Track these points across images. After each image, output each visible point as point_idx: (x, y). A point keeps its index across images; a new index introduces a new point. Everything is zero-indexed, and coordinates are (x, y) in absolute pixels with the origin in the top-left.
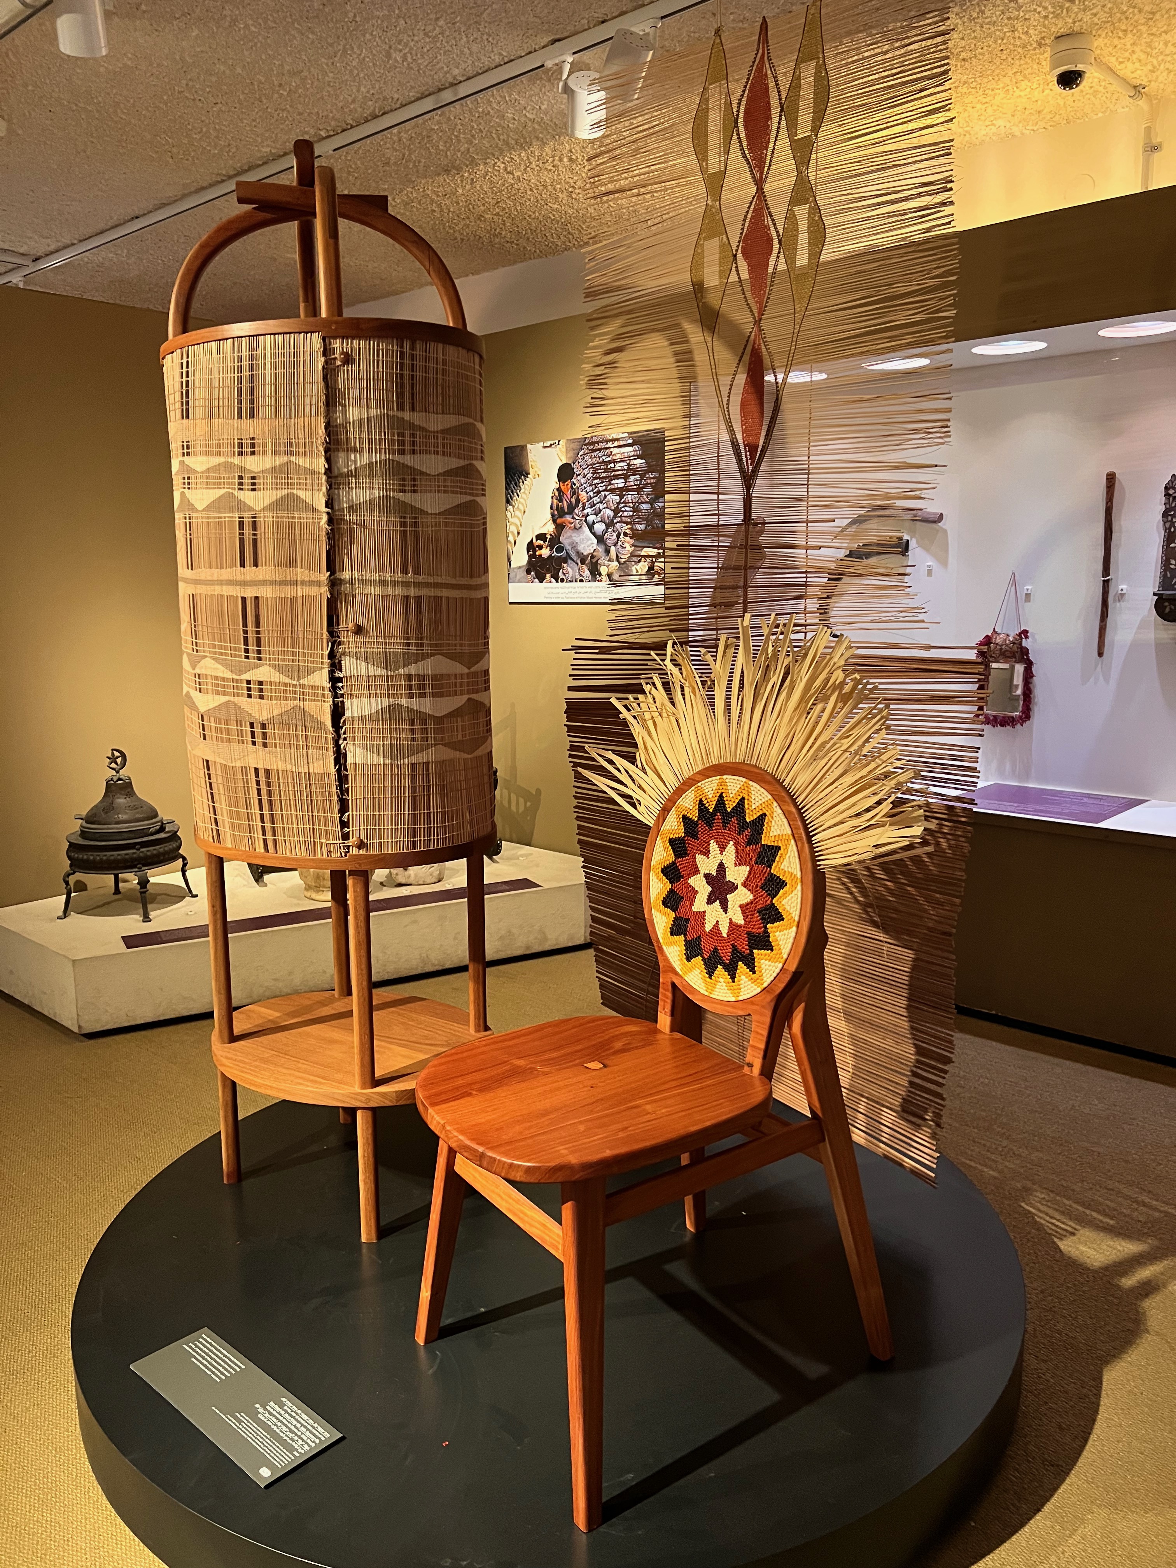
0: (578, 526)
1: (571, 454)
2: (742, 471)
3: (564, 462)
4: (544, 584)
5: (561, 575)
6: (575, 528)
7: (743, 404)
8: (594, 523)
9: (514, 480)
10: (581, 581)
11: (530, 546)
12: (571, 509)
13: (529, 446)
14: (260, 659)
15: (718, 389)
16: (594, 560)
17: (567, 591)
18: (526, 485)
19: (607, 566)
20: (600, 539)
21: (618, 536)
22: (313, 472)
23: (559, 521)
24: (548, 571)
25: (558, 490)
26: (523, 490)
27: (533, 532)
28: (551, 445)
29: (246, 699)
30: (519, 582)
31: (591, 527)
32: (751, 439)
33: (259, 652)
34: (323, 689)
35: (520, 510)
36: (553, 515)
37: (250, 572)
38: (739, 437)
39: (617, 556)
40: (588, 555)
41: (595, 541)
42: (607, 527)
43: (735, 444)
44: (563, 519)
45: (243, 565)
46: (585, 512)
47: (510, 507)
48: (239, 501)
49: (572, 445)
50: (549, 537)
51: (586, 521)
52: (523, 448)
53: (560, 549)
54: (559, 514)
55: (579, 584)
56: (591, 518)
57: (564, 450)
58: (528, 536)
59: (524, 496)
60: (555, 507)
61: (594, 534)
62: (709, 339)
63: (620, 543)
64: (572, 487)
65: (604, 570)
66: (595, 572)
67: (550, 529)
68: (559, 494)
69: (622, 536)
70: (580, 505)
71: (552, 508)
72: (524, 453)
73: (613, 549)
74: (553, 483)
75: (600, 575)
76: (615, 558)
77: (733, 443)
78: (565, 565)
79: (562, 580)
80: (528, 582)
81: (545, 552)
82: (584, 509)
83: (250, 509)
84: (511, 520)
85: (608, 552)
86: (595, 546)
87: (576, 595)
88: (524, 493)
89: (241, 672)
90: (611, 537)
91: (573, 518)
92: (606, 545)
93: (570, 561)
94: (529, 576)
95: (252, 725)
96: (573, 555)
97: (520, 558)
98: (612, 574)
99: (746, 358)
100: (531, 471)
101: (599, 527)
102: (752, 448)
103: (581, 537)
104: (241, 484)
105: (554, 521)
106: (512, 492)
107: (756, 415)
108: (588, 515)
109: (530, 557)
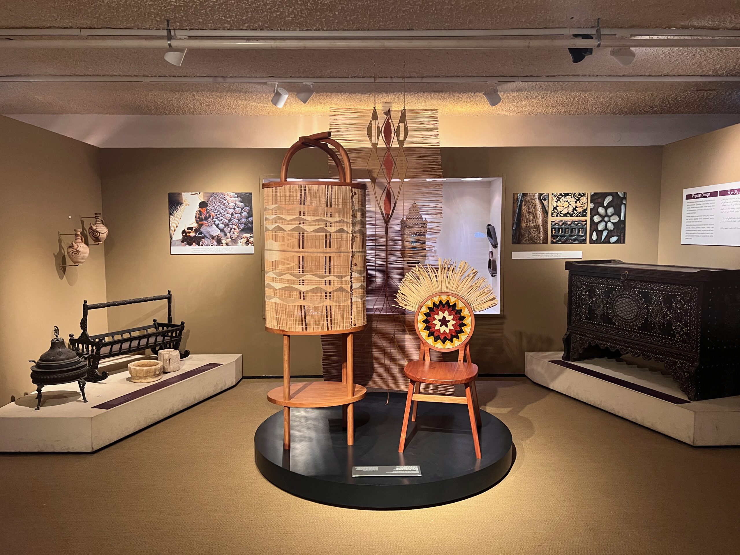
0: (210, 225)
1: (206, 198)
2: (385, 220)
3: (203, 200)
4: (192, 247)
5: (201, 243)
6: (208, 226)
7: (385, 204)
8: (218, 224)
9: (174, 206)
10: (212, 246)
11: (184, 232)
12: (206, 219)
13: (183, 193)
14: (330, 274)
15: (376, 198)
16: (219, 238)
17: (204, 249)
18: (181, 209)
19: (226, 240)
20: (222, 230)
21: (231, 229)
22: (348, 223)
23: (200, 223)
24: (194, 242)
25: (199, 211)
26: (179, 210)
27: (185, 227)
28: (195, 194)
29: (324, 286)
30: (177, 246)
31: (217, 226)
32: (388, 213)
33: (330, 272)
34: (348, 281)
35: (178, 218)
36: (196, 221)
37: (328, 250)
38: (384, 212)
39: (230, 237)
40: (215, 236)
41: (219, 231)
42: (225, 226)
43: (382, 213)
44: (202, 222)
45: (326, 247)
46: (214, 220)
47: (172, 216)
48: (326, 230)
49: (207, 195)
50: (194, 229)
51: (214, 223)
52: (179, 194)
53: (201, 233)
54: (199, 220)
55: (211, 247)
56: (217, 223)
57: (202, 196)
58: (184, 227)
59: (180, 212)
60: (198, 217)
61: (219, 228)
62: (373, 185)
63: (232, 232)
64: (207, 210)
65: (224, 242)
66: (219, 242)
67: (195, 225)
68: (200, 213)
69: (233, 229)
70: (211, 217)
71: (196, 217)
72: (180, 196)
73: (228, 234)
74: (197, 208)
75: (222, 243)
76: (229, 237)
77: (381, 213)
78: (203, 240)
79: (202, 245)
80: (183, 246)
81: (192, 234)
82: (213, 219)
83: (329, 232)
84: (172, 221)
85: (226, 235)
86: (219, 233)
87: (209, 251)
88: (180, 211)
89: (323, 278)
90: (227, 229)
91: (207, 222)
92: (225, 232)
93: (206, 238)
94: (183, 244)
95: (326, 293)
96: (207, 236)
97: (178, 236)
98: (228, 243)
99: (386, 191)
100: (184, 202)
101: (221, 226)
102: (388, 215)
103: (212, 229)
104: (326, 225)
105: (197, 222)
106: (173, 210)
107: (389, 206)
108: (215, 221)
109: (184, 236)
